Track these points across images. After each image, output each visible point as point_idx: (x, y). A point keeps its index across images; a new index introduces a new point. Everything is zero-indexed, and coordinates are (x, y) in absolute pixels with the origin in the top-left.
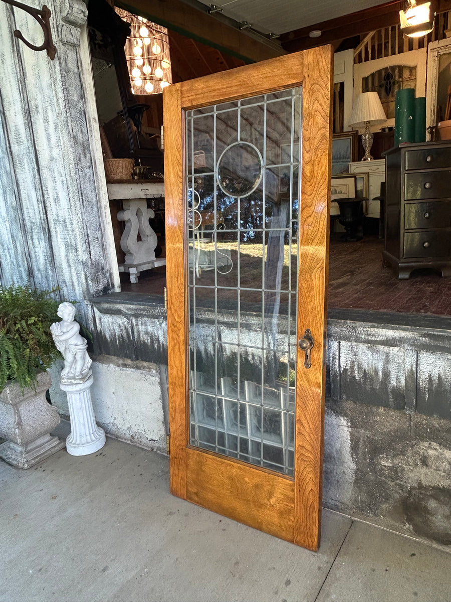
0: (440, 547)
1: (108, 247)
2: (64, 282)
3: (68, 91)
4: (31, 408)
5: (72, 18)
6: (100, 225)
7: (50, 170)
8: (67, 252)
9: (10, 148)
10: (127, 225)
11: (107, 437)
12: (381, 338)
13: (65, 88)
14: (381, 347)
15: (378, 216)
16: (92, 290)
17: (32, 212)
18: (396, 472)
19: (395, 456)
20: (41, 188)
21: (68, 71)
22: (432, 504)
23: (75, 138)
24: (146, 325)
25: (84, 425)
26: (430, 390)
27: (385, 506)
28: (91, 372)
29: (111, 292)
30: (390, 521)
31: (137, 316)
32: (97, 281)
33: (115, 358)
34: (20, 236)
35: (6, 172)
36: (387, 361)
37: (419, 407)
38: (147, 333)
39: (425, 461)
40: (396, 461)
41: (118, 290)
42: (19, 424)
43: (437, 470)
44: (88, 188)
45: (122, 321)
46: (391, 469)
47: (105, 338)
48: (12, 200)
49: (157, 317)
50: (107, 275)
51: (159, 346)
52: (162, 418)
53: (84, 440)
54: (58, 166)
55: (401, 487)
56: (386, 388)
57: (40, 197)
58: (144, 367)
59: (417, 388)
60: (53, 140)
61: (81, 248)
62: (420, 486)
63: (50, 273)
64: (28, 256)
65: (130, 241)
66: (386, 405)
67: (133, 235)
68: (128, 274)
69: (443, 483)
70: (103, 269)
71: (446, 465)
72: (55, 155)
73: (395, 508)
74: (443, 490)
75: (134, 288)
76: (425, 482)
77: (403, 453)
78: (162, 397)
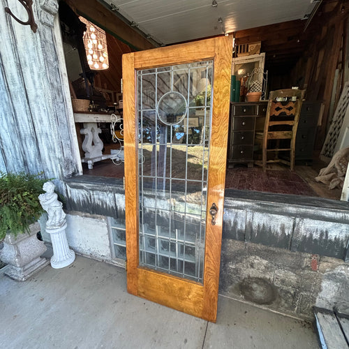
0: (257, 306)
1: (74, 149)
2: (47, 169)
3: (46, 54)
4: (27, 244)
5: (48, 7)
6: (69, 137)
7: (36, 102)
8: (49, 152)
9: (8, 87)
10: (86, 136)
11: (76, 255)
13: (44, 51)
14: (234, 210)
16: (65, 174)
17: (25, 127)
18: (237, 271)
19: (237, 263)
20: (30, 112)
21: (46, 41)
22: (255, 286)
23: (52, 84)
24: (98, 195)
25: (62, 250)
26: (258, 231)
27: (230, 287)
29: (76, 175)
30: (232, 294)
31: (93, 190)
32: (68, 169)
33: (80, 213)
34: (17, 141)
35: (6, 102)
36: (236, 216)
37: (252, 240)
38: (99, 199)
39: (252, 266)
40: (237, 266)
41: (81, 174)
42: (18, 255)
43: (258, 269)
44: (61, 115)
45: (84, 192)
46: (234, 269)
47: (74, 202)
48: (11, 120)
49: (106, 191)
50: (74, 165)
51: (106, 207)
52: (108, 244)
53: (62, 259)
54: (41, 100)
55: (239, 278)
56: (235, 230)
57: (30, 119)
58: (97, 218)
59: (252, 231)
60: (38, 84)
61: (58, 150)
62: (249, 276)
63: (38, 164)
64: (24, 153)
65: (88, 146)
66: (234, 238)
67: (90, 142)
68: (87, 164)
69: (261, 276)
70: (71, 162)
71: (263, 267)
72: (39, 94)
73: (236, 288)
74: (260, 279)
75: (91, 173)
76: (252, 275)
77: (241, 262)
78: (109, 233)
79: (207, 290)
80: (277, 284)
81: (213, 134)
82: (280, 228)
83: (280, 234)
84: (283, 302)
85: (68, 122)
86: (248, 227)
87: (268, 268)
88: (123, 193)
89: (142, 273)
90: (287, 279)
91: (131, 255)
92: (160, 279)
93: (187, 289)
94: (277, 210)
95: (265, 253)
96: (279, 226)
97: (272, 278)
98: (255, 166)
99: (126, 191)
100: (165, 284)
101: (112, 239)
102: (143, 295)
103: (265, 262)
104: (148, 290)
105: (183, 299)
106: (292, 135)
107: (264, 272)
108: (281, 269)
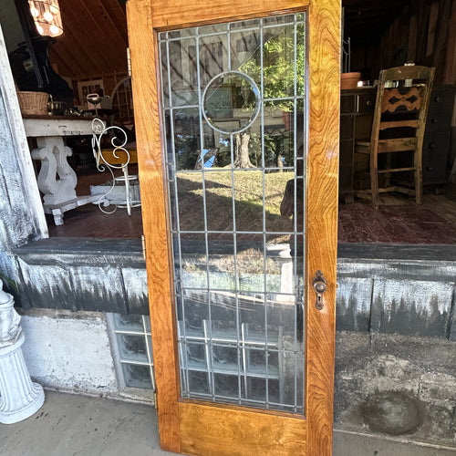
0: (392, 439)
1: (29, 189)
6: (18, 166)
10: (43, 164)
12: (352, 271)
14: (349, 279)
16: (15, 240)
18: (355, 384)
19: (355, 370)
22: (387, 405)
24: (88, 273)
25: (18, 389)
26: (393, 313)
27: (344, 413)
28: (20, 329)
29: (37, 239)
30: (348, 424)
31: (75, 265)
32: (20, 229)
33: (49, 310)
37: (383, 328)
38: (89, 282)
39: (382, 372)
40: (356, 375)
41: (45, 236)
43: (393, 377)
45: (56, 271)
46: (351, 381)
47: (36, 290)
49: (103, 266)
50: (32, 220)
51: (105, 294)
53: (19, 405)
55: (360, 395)
56: (352, 315)
58: (86, 317)
62: (377, 391)
66: (350, 329)
67: (52, 174)
68: (53, 216)
69: (397, 387)
70: (26, 215)
71: (400, 372)
73: (353, 413)
74: (397, 393)
76: (381, 389)
77: (362, 367)
78: (111, 344)
79: (313, 425)
80: (425, 397)
81: (311, 147)
82: (431, 304)
83: (430, 314)
84: (435, 426)
85: (13, 137)
86: (376, 307)
87: (409, 373)
88: (142, 266)
89: (187, 410)
90: (441, 388)
93: (276, 429)
95: (404, 348)
96: (429, 300)
97: (416, 389)
98: (357, 199)
99: (148, 263)
101: (117, 353)
102: (192, 450)
103: (403, 363)
104: (201, 439)
106: (415, 144)
107: (403, 380)
108: (431, 371)
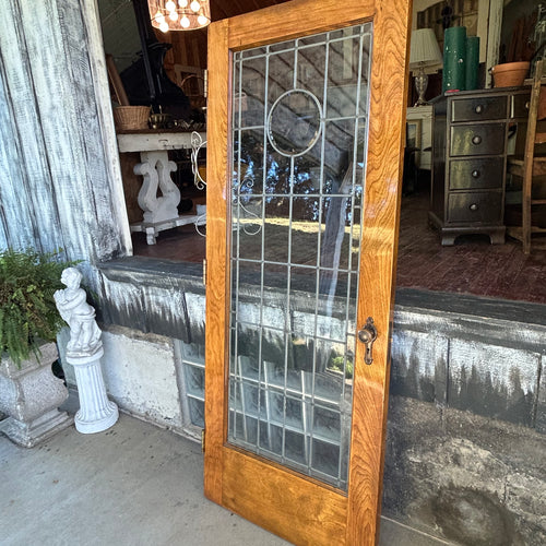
1: (118, 207)
2: (71, 244)
3: (67, 30)
4: (35, 381)
6: (108, 182)
7: (52, 119)
8: (73, 211)
9: (9, 93)
10: (146, 179)
11: (120, 412)
12: (408, 322)
13: (63, 26)
14: (409, 332)
15: (429, 168)
16: (100, 254)
17: (35, 166)
18: (424, 469)
19: (424, 452)
20: (43, 139)
21: (66, 6)
22: (464, 507)
23: (76, 84)
24: (157, 295)
26: (463, 382)
27: (414, 504)
29: (122, 255)
30: (417, 521)
31: (147, 285)
32: (106, 244)
33: (126, 329)
34: (23, 192)
35: (6, 121)
36: (415, 347)
37: (450, 401)
38: (158, 303)
39: (456, 460)
40: (425, 458)
41: (130, 254)
42: (21, 400)
43: (470, 470)
44: (93, 141)
45: (131, 289)
46: (419, 465)
47: (116, 307)
48: (14, 153)
49: (168, 287)
50: (117, 237)
51: (171, 318)
52: (176, 396)
53: (93, 417)
54: (60, 115)
55: (430, 485)
56: (414, 377)
57: (42, 150)
58: (157, 340)
59: (449, 380)
60: (54, 85)
61: (87, 208)
62: (451, 484)
63: (56, 234)
64: (33, 214)
65: (147, 198)
66: (415, 396)
67: (152, 190)
68: (146, 234)
69: (477, 485)
70: (112, 231)
71: (480, 466)
72: (56, 103)
73: (424, 508)
74: (477, 493)
75: (151, 251)
76: (457, 482)
77: (433, 449)
78: (177, 373)
80: (514, 506)
82: (511, 378)
83: (510, 392)
85: (105, 153)
86: (440, 373)
87: (492, 469)
88: (201, 292)
89: (231, 457)
90: (535, 498)
91: (213, 418)
92: (264, 474)
93: (315, 502)
94: (499, 335)
95: (484, 434)
96: (508, 374)
97: (501, 492)
99: (208, 290)
100: (272, 485)
101: (183, 385)
102: (233, 506)
103: (484, 454)
104: (243, 495)
105: (307, 522)
107: (483, 477)
108: (521, 472)
